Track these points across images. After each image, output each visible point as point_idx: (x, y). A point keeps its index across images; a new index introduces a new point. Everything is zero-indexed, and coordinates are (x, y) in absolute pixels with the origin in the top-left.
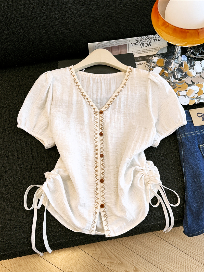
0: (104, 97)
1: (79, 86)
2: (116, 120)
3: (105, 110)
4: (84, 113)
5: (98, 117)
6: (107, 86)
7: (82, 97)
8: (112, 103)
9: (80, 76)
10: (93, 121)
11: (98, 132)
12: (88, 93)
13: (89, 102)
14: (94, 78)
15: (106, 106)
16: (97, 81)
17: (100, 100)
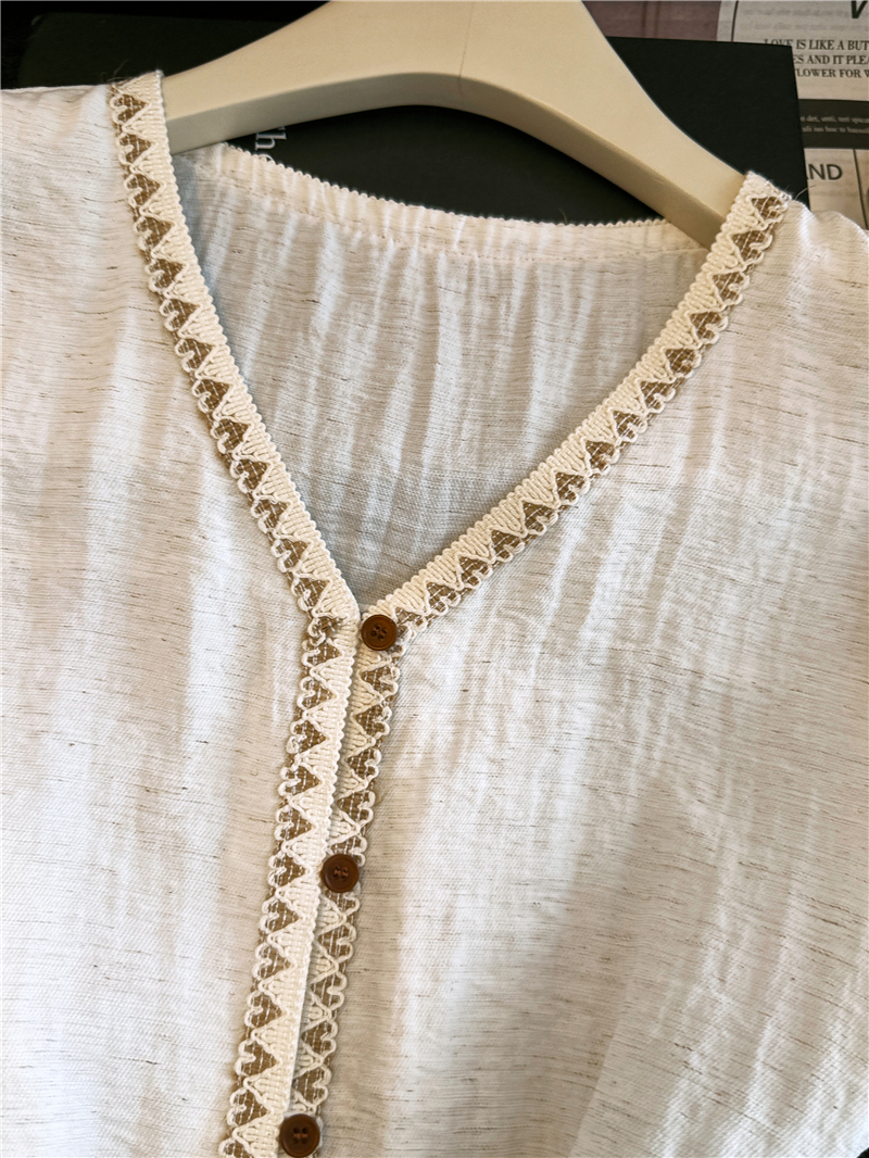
0: (436, 481)
1: (184, 310)
2: (512, 729)
3: (423, 607)
4: (196, 616)
5: (337, 675)
6: (492, 355)
7: (205, 442)
8: (505, 555)
9: (223, 194)
10: (282, 712)
11: (312, 853)
12: (273, 402)
13: (266, 504)
14: (365, 246)
15: (443, 570)
16: (395, 282)
17: (388, 504)
